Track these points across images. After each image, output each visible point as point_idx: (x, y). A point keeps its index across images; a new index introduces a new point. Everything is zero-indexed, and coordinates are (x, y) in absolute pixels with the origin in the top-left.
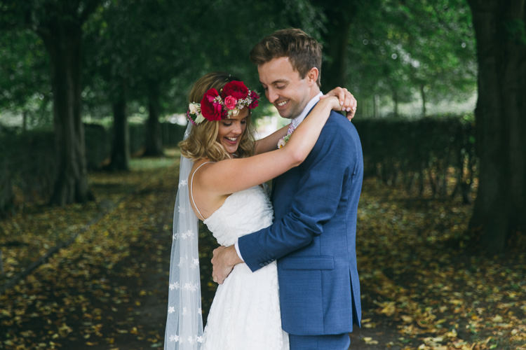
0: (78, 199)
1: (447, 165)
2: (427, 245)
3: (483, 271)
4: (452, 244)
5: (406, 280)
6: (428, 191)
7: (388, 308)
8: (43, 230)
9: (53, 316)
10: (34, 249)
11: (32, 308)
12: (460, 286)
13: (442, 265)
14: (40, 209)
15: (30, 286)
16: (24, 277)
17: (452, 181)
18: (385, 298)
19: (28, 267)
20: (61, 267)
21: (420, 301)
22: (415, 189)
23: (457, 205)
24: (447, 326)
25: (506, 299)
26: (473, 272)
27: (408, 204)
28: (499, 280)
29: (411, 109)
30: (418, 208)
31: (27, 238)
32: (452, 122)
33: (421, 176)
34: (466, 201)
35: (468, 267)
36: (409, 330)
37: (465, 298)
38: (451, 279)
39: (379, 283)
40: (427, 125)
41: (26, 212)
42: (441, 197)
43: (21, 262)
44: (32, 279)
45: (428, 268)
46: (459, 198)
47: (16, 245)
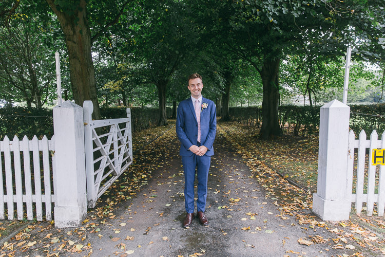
0: (164, 125)
1: (254, 118)
2: (249, 137)
3: (263, 144)
4: (255, 137)
5: (244, 145)
6: (249, 125)
7: (240, 152)
8: (156, 132)
9: (158, 152)
10: (153, 136)
11: (152, 150)
12: (257, 147)
13: (253, 142)
14: (155, 127)
15: (152, 144)
16: (151, 142)
17: (255, 122)
18: (239, 150)
19: (152, 140)
20: (160, 140)
21: (248, 150)
22: (246, 124)
23: (256, 128)
24: (254, 157)
25: (269, 151)
26: (261, 144)
27: (244, 128)
28: (267, 146)
29: (246, 105)
30: (247, 129)
31: (152, 133)
32: (255, 108)
33: (247, 121)
34: (258, 127)
35: (259, 143)
36: (245, 157)
37: (259, 150)
38: (255, 145)
39: (237, 146)
40: (249, 108)
41: (152, 127)
42: (252, 126)
43: (150, 139)
44: (153, 143)
45: (249, 143)
46: (257, 126)
47: (149, 135)
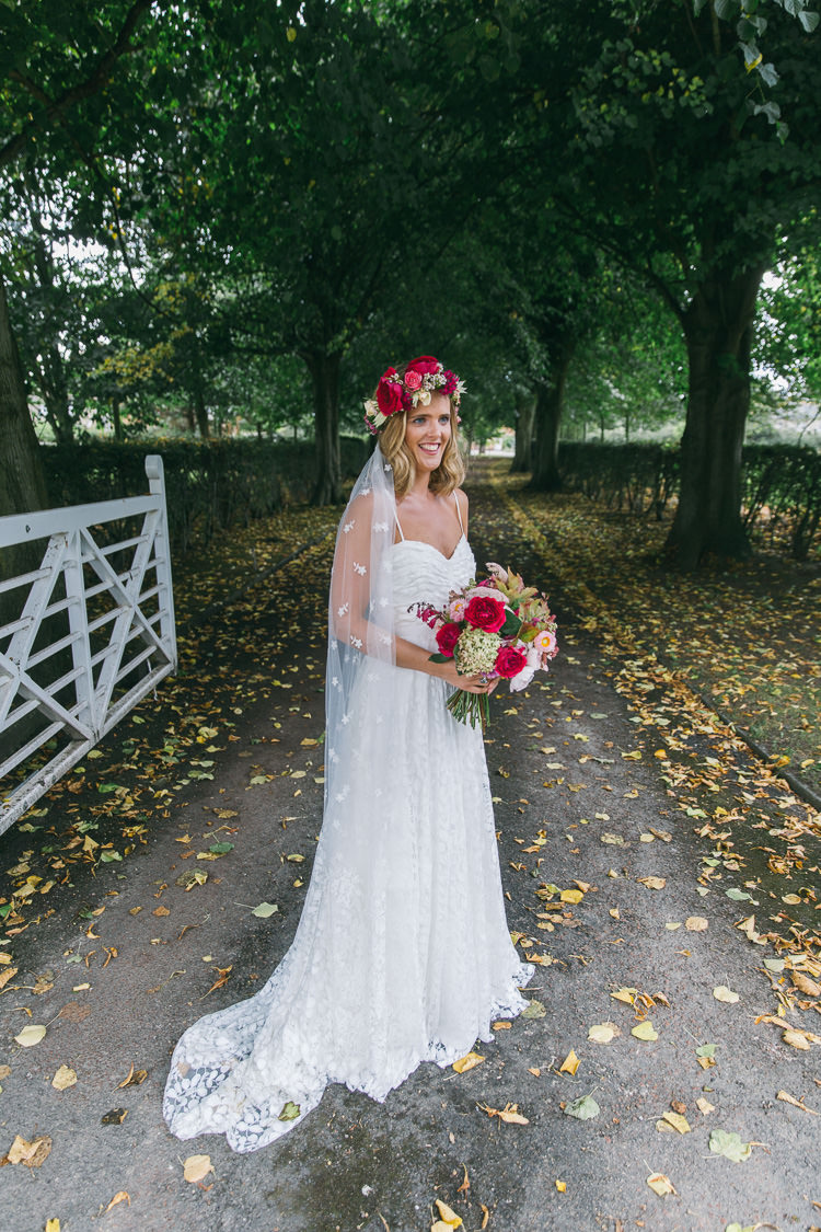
0: (334, 502)
1: (645, 485)
2: (626, 559)
3: (677, 588)
4: (648, 560)
5: (606, 593)
6: (626, 507)
7: (591, 624)
8: (300, 527)
9: (288, 614)
10: (288, 545)
11: (272, 604)
12: (657, 603)
13: (640, 580)
14: (302, 508)
15: (276, 580)
16: (274, 571)
17: (647, 500)
18: (588, 613)
19: (279, 562)
20: (307, 564)
21: (620, 617)
22: (615, 504)
23: (651, 521)
24: (647, 649)
25: (701, 621)
26: (668, 589)
27: (608, 518)
28: (693, 599)
29: (616, 434)
30: (618, 522)
31: (284, 535)
32: (652, 451)
33: (621, 493)
34: (659, 518)
35: (663, 584)
36: (609, 650)
37: (663, 617)
38: (648, 595)
39: (582, 595)
40: (631, 451)
41: (292, 510)
42: (640, 515)
43: (275, 557)
44: (280, 573)
45: (627, 583)
46: (653, 515)
47: (275, 540)
